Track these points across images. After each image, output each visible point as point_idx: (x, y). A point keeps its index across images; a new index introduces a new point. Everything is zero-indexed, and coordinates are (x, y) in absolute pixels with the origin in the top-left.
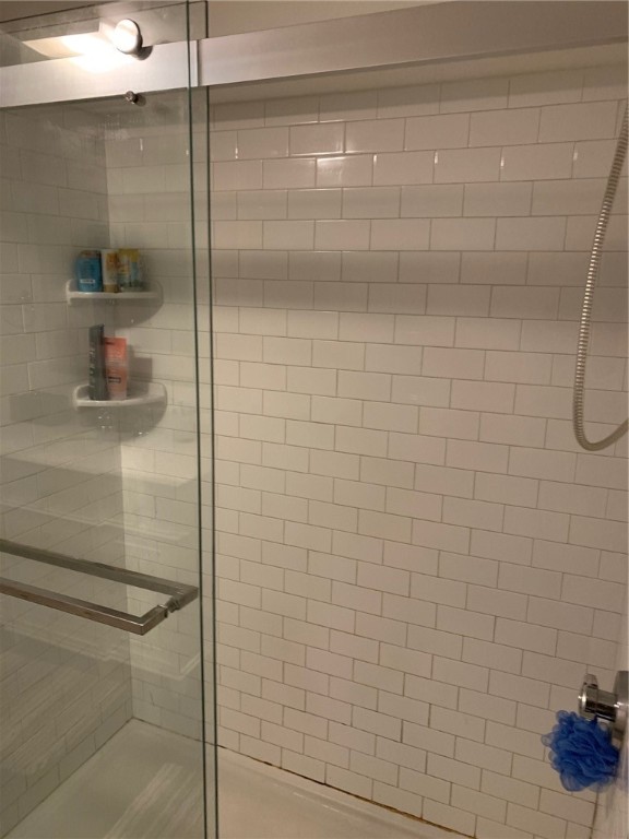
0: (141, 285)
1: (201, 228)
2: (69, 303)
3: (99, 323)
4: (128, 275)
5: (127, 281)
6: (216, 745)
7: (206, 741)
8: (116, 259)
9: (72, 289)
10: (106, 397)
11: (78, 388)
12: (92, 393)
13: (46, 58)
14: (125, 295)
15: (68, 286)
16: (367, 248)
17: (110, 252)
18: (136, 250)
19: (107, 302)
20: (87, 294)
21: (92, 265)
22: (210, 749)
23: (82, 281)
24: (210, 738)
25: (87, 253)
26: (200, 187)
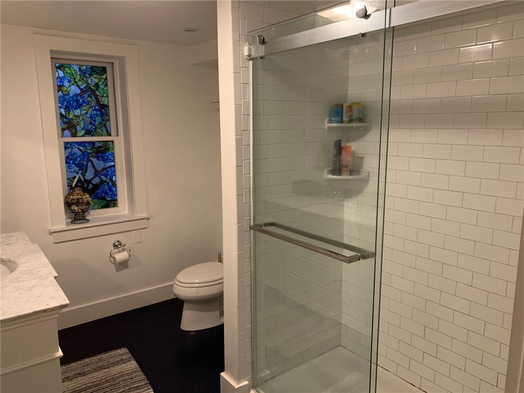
0: (361, 120)
1: (386, 90)
2: (327, 129)
3: (339, 139)
4: (355, 115)
5: (354, 118)
6: (377, 365)
7: (372, 362)
8: (350, 107)
9: (328, 123)
10: (340, 174)
11: (327, 170)
12: (333, 172)
13: (334, 22)
14: (353, 125)
15: (326, 121)
16: (454, 96)
17: (348, 104)
18: (360, 103)
19: (344, 129)
20: (335, 125)
21: (338, 111)
22: (374, 366)
23: (333, 119)
24: (374, 360)
25: (337, 105)
26: (387, 70)
